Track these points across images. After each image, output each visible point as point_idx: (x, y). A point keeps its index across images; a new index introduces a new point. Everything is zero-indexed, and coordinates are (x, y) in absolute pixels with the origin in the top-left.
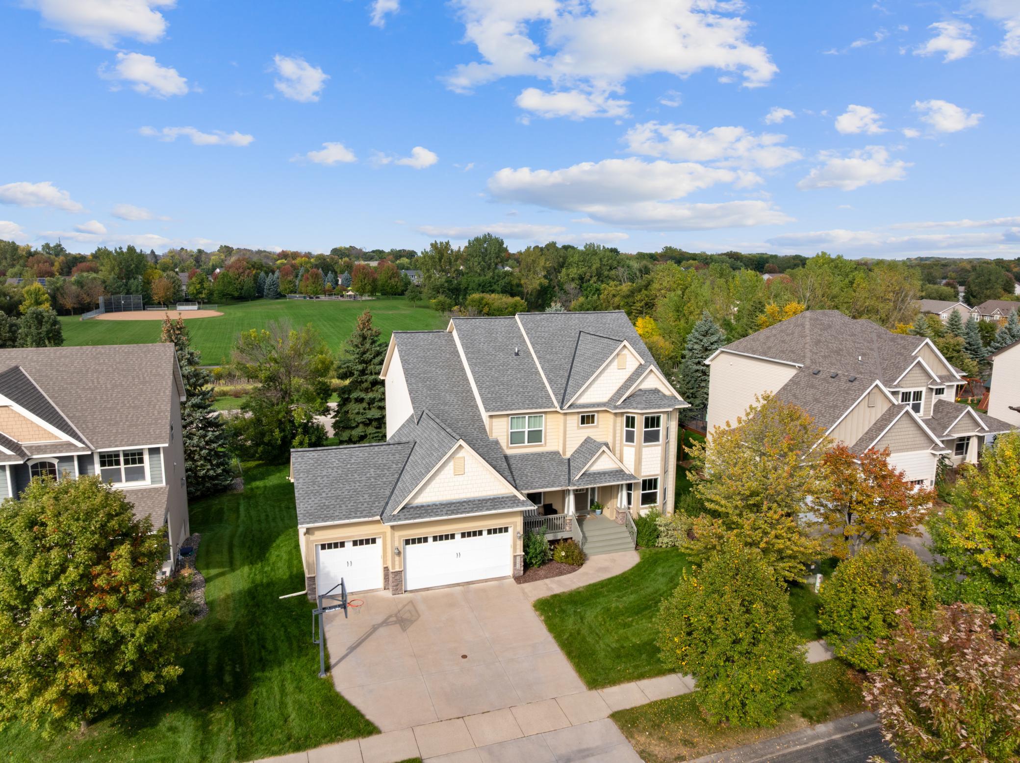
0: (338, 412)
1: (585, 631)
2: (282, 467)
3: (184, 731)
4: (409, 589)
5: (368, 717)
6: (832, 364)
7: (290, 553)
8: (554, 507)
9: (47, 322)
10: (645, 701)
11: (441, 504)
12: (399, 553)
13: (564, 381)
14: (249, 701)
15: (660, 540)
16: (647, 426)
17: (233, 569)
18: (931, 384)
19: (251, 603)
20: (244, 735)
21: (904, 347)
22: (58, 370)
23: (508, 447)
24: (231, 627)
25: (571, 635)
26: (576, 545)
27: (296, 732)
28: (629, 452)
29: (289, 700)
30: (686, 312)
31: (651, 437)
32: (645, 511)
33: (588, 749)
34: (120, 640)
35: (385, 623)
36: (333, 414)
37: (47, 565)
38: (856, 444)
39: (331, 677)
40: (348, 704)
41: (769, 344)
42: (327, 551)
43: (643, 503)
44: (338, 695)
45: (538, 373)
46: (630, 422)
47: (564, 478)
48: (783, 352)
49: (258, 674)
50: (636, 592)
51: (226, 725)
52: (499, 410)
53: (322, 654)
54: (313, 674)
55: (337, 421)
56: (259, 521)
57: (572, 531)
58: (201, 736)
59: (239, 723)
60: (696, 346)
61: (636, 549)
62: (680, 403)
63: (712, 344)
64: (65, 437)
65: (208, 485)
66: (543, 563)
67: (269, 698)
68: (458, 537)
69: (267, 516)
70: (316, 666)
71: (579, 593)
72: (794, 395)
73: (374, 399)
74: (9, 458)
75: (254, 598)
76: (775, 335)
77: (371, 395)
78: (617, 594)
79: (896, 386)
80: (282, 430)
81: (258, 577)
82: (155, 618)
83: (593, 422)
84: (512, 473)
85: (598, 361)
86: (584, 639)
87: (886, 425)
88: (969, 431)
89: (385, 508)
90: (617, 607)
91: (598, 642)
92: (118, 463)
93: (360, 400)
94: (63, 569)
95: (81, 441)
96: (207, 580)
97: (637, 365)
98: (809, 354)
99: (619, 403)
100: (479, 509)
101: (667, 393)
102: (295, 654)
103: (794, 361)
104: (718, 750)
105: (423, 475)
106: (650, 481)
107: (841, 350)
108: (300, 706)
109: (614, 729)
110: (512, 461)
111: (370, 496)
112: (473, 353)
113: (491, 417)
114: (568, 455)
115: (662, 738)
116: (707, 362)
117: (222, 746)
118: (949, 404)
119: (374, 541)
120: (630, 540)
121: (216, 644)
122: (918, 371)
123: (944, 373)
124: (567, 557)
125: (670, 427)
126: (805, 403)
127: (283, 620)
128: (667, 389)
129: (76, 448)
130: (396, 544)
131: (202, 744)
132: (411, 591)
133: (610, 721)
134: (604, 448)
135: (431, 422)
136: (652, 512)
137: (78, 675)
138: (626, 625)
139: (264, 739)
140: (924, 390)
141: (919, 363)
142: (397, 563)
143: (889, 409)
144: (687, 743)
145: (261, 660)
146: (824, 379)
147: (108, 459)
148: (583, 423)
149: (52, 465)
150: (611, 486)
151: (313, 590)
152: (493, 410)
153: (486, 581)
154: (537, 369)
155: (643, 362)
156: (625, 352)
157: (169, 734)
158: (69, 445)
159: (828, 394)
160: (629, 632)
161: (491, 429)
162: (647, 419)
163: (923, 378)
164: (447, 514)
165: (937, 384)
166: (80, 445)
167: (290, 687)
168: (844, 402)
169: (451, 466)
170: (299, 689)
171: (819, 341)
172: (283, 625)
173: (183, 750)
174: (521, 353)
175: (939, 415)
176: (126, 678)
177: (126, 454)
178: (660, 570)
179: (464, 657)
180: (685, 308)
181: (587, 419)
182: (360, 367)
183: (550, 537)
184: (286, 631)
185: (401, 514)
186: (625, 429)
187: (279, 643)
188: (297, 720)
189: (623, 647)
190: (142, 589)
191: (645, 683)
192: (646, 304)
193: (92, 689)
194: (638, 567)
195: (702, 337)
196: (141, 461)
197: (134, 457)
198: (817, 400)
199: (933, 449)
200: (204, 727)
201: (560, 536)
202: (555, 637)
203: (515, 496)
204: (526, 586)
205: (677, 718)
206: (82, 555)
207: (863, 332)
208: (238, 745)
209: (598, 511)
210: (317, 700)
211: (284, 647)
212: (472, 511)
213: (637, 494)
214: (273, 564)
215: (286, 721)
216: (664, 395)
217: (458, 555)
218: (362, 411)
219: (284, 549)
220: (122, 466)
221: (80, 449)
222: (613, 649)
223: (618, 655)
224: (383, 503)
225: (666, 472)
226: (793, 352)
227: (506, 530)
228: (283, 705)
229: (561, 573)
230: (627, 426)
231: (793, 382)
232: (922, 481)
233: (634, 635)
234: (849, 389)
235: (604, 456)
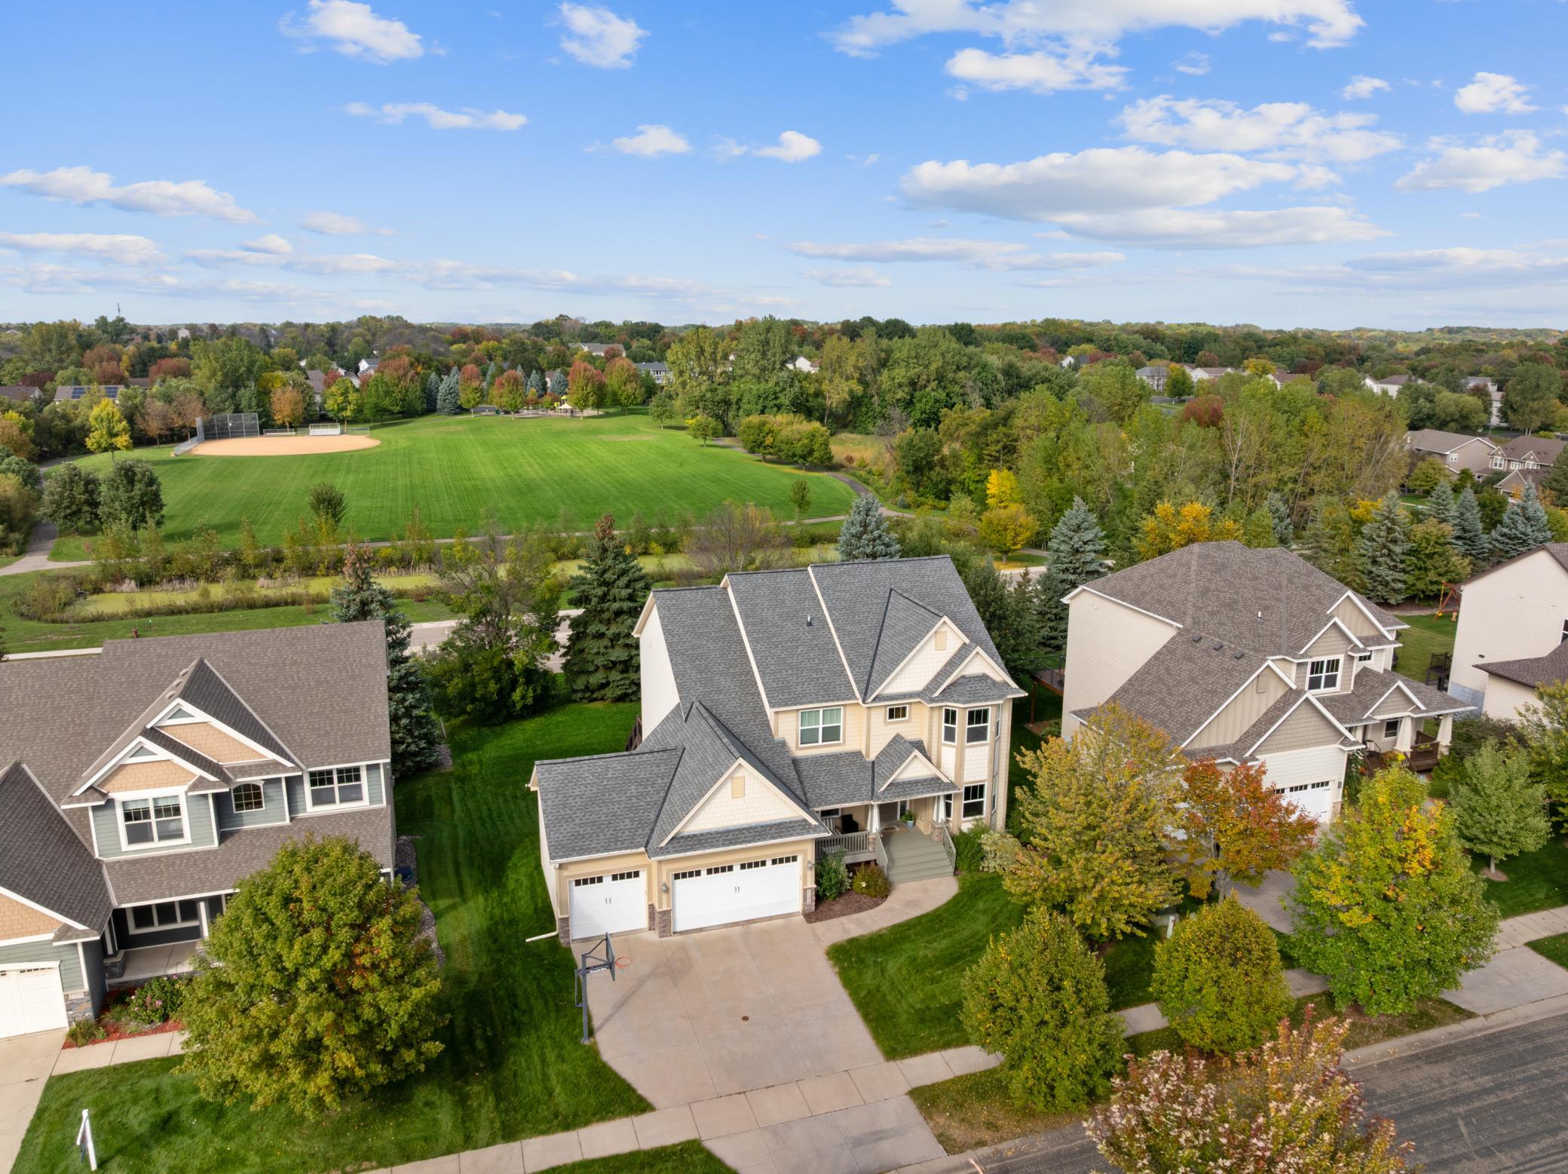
0: (569, 648)
1: (885, 988)
2: (498, 729)
3: (442, 1106)
4: (678, 929)
5: (640, 1091)
6: (1221, 624)
7: (530, 876)
8: (855, 818)
9: (140, 481)
10: (951, 1076)
11: (717, 833)
12: (667, 891)
13: (868, 663)
14: (507, 1073)
15: (985, 864)
16: (970, 722)
17: (465, 901)
18: (1352, 650)
19: (493, 948)
20: (507, 1111)
21: (1319, 601)
22: (249, 663)
23: (797, 748)
24: (475, 978)
25: (869, 993)
26: (880, 872)
27: (563, 1108)
28: (948, 754)
29: (552, 1072)
30: (1061, 465)
31: (976, 735)
32: (967, 825)
33: (882, 1131)
34: (383, 1019)
35: (653, 974)
36: (563, 651)
37: (310, 945)
38: (1240, 740)
39: (595, 1043)
40: (617, 1078)
41: (1144, 588)
42: (582, 887)
43: (965, 815)
44: (605, 1065)
45: (835, 650)
46: (950, 716)
47: (866, 789)
48: (1159, 602)
49: (513, 1040)
50: (949, 935)
51: (486, 1100)
52: (786, 705)
53: (585, 1018)
54: (575, 1040)
55: (568, 661)
56: (481, 818)
57: (875, 852)
58: (460, 1113)
59: (499, 1098)
60: (1063, 547)
61: (955, 874)
62: (1013, 691)
63: (1085, 543)
64: (271, 756)
65: (409, 763)
66: (840, 894)
67: (529, 1069)
68: (737, 868)
69: (489, 810)
70: (577, 1031)
71: (881, 936)
72: (1167, 670)
73: (619, 634)
74: (213, 785)
75: (496, 941)
76: (1152, 576)
77: (614, 629)
78: (927, 938)
79: (1302, 656)
80: (499, 680)
81: (497, 911)
82: (417, 993)
83: (904, 715)
84: (801, 782)
85: (911, 639)
86: (884, 996)
87: (1279, 717)
88: (1399, 710)
89: (650, 837)
90: (926, 956)
91: (899, 1002)
92: (331, 781)
93: (600, 636)
94: (325, 949)
95: (289, 759)
96: (437, 916)
97: (959, 645)
98: (1191, 611)
99: (937, 694)
100: (762, 837)
101: (997, 679)
102: (553, 1015)
103: (1172, 619)
104: (1024, 1134)
105: (696, 800)
106: (975, 788)
107: (1235, 602)
108: (565, 1079)
109: (911, 1108)
110: (803, 767)
111: (632, 821)
112: (753, 624)
113: (777, 713)
114: (872, 757)
115: (963, 1120)
116: (1065, 600)
117: (485, 1123)
118: (1375, 674)
119: (637, 874)
120: (947, 862)
121: (460, 1001)
122: (1334, 634)
123: (1368, 632)
124: (868, 887)
125: (1001, 719)
126: (1179, 682)
127: (534, 971)
128: (998, 673)
129: (285, 769)
130: (664, 879)
131: (464, 1122)
132: (681, 933)
133: (907, 1098)
134: (916, 752)
135: (702, 721)
136: (977, 826)
137: (345, 1059)
138: (934, 980)
139: (530, 1116)
140: (1341, 657)
141: (1335, 624)
142: (665, 901)
143: (1285, 695)
144: (991, 1126)
145: (514, 1022)
146: (1206, 651)
147: (320, 779)
148: (891, 716)
149: (256, 787)
150: (926, 799)
151: (567, 933)
152: (780, 705)
153: (771, 918)
154: (834, 644)
155: (967, 641)
156: (945, 628)
157: (426, 1110)
158: (277, 764)
159: (1208, 673)
160: (936, 989)
161: (777, 727)
162: (971, 714)
163: (1342, 643)
164: (724, 845)
165: (1359, 650)
166: (289, 764)
167: (551, 1057)
168: (1225, 686)
169: (728, 787)
170: (562, 1059)
171: (1208, 590)
172: (535, 978)
173: (444, 1129)
174: (815, 623)
175: (1361, 690)
176: (386, 1058)
177: (340, 771)
178: (981, 905)
179: (745, 1018)
180: (1060, 458)
181: (895, 713)
182: (599, 591)
183: (849, 859)
184: (539, 985)
185: (670, 847)
186: (944, 725)
187: (533, 1001)
188: (563, 1095)
189: (928, 1008)
190: (402, 965)
191: (951, 1053)
192: (1005, 447)
193: (359, 1073)
194: (955, 901)
195: (1071, 534)
196: (358, 778)
197: (352, 775)
198: (1193, 680)
199: (1342, 743)
200: (462, 1100)
201: (862, 857)
202: (850, 995)
203: (805, 820)
204: (818, 925)
205: (983, 1096)
206: (344, 935)
207: (1269, 573)
208: (502, 1123)
209: (910, 823)
210: (583, 1071)
211: (538, 1006)
212: (753, 840)
213: (958, 805)
214: (513, 892)
215: (550, 1095)
216: (994, 682)
217: (737, 889)
218: (602, 650)
219: (523, 870)
220: (336, 785)
221: (288, 768)
222: (917, 1011)
223: (923, 1017)
224: (647, 831)
225: (994, 776)
226: (1172, 604)
227: (795, 859)
228: (545, 1077)
229: (860, 909)
230: (947, 721)
231: (1168, 649)
232: (1327, 783)
233: (942, 993)
234: (1233, 669)
235: (916, 761)
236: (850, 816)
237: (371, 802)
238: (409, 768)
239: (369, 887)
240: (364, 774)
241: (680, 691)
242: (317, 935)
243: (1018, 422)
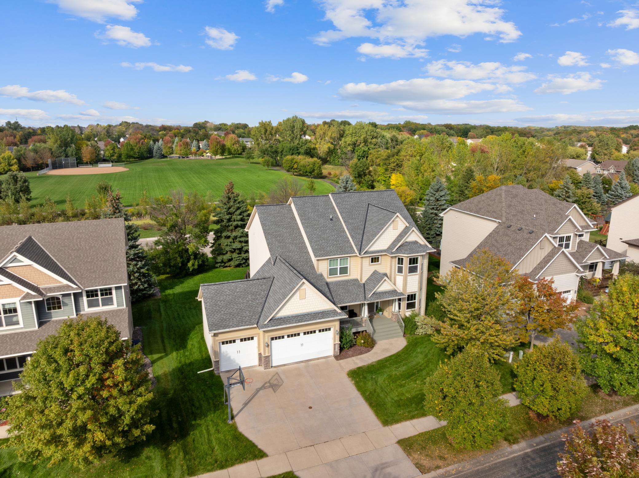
0: (214, 244)
1: (378, 390)
2: (182, 280)
3: (155, 459)
4: (274, 365)
5: (259, 447)
6: (519, 220)
7: (199, 342)
8: (355, 311)
9: (20, 181)
10: (416, 433)
11: (292, 317)
12: (268, 346)
13: (361, 236)
14: (189, 439)
15: (418, 330)
16: (410, 264)
17: (167, 355)
18: (577, 231)
19: (181, 376)
20: (190, 460)
21: (561, 209)
22: (55, 238)
23: (328, 277)
24: (172, 392)
25: (371, 393)
26: (369, 335)
27: (219, 457)
28: (400, 279)
29: (213, 438)
30: (422, 171)
31: (413, 270)
32: (408, 313)
33: (386, 463)
34: (121, 414)
35: (263, 387)
36: (211, 245)
37: (78, 374)
38: (533, 271)
39: (235, 422)
40: (247, 440)
41: (480, 206)
42: (225, 345)
43: (407, 309)
44: (240, 434)
45: (344, 231)
46: (400, 261)
47: (362, 296)
48: (488, 212)
49: (193, 422)
50: (406, 364)
51: (179, 454)
52: (323, 256)
53: (229, 410)
54: (225, 421)
55: (213, 250)
56: (174, 318)
57: (366, 326)
58: (165, 461)
59: (186, 453)
60: (431, 198)
61: (404, 336)
62: (430, 249)
63: (441, 197)
64: (65, 282)
65: (140, 294)
66: (351, 347)
67: (201, 437)
68: (302, 334)
69: (178, 314)
70: (225, 417)
71: (373, 366)
72: (496, 240)
73: (237, 236)
74: (34, 297)
75: (182, 373)
76: (483, 201)
77: (234, 234)
78: (395, 366)
79: (556, 234)
80: (181, 257)
81: (183, 359)
82: (140, 400)
83: (378, 261)
84: (331, 293)
85: (381, 225)
86: (378, 395)
87: (550, 260)
88: (597, 259)
89: (259, 320)
90: (396, 375)
91: (386, 397)
92: (97, 295)
93: (228, 237)
94: (87, 376)
95: (75, 284)
96: (153, 362)
97: (404, 227)
98: (504, 214)
99: (394, 250)
100: (315, 319)
101: (422, 243)
102: (212, 409)
103: (496, 218)
104: (459, 462)
105: (282, 300)
106: (412, 295)
107: (523, 211)
108: (220, 442)
109: (399, 451)
110: (331, 286)
111: (250, 312)
112: (305, 220)
113: (318, 260)
114: (363, 281)
115: (427, 455)
116: (441, 215)
117: (179, 467)
118: (586, 242)
119: (252, 338)
120: (400, 330)
121: (164, 404)
122: (569, 224)
123: (584, 224)
124: (364, 343)
125: (423, 263)
126: (503, 246)
127: (202, 387)
128: (422, 241)
129: (73, 289)
130: (266, 340)
131: (167, 467)
132: (275, 367)
133: (397, 445)
134: (386, 278)
135: (283, 265)
136: (413, 314)
137: (100, 436)
138: (401, 386)
139: (202, 462)
140: (572, 235)
141: (570, 219)
142: (267, 351)
143: (552, 250)
144: (442, 458)
145: (193, 413)
146: (514, 231)
147: (91, 294)
148: (372, 262)
149: (58, 299)
150: (389, 300)
151: (218, 368)
152: (319, 257)
153: (318, 359)
154: (344, 229)
155: (408, 225)
156: (398, 219)
157: (147, 461)
158: (68, 286)
159: (517, 241)
160: (404, 390)
161: (318, 267)
162: (410, 259)
163: (571, 228)
164: (296, 322)
165: (580, 231)
166: (75, 286)
167: (212, 430)
168: (526, 246)
169: (298, 294)
170: (218, 431)
171: (510, 206)
172: (202, 391)
173: (156, 470)
174: (334, 219)
175: (580, 250)
176: (124, 434)
177: (101, 290)
178: (419, 350)
179: (310, 408)
180: (422, 168)
181: (374, 260)
182: (228, 217)
183: (354, 330)
184: (205, 394)
185: (269, 323)
186: (397, 265)
187: (202, 402)
188: (219, 450)
189: (401, 400)
190: (131, 384)
191: (415, 421)
192: (397, 165)
193: (108, 443)
194: (406, 349)
195: (435, 193)
196: (111, 294)
197: (107, 292)
198: (509, 244)
199: (577, 272)
200: (166, 456)
201: (360, 329)
202: (361, 394)
203: (335, 310)
204: (341, 361)
205: (435, 442)
206: (98, 369)
207: (536, 198)
208: (187, 466)
209: (381, 313)
210: (229, 437)
211: (205, 405)
212: (310, 320)
213: (404, 304)
214: (190, 350)
215: (213, 451)
216: (421, 245)
217: (302, 345)
218: (229, 244)
219: (195, 339)
220: (100, 297)
221: (74, 288)
222: (396, 401)
223: (399, 404)
224: (257, 316)
225: (421, 289)
226: (494, 212)
227: (330, 329)
228: (210, 441)
229: (361, 353)
230: (399, 264)
231: (495, 231)
232: (570, 291)
233: (407, 392)
234: (529, 238)
235: (385, 282)
236: (353, 310)
237: (118, 306)
238: (140, 297)
239: (111, 343)
240: (114, 292)
241: (270, 251)
242: (82, 369)
243: (403, 153)
